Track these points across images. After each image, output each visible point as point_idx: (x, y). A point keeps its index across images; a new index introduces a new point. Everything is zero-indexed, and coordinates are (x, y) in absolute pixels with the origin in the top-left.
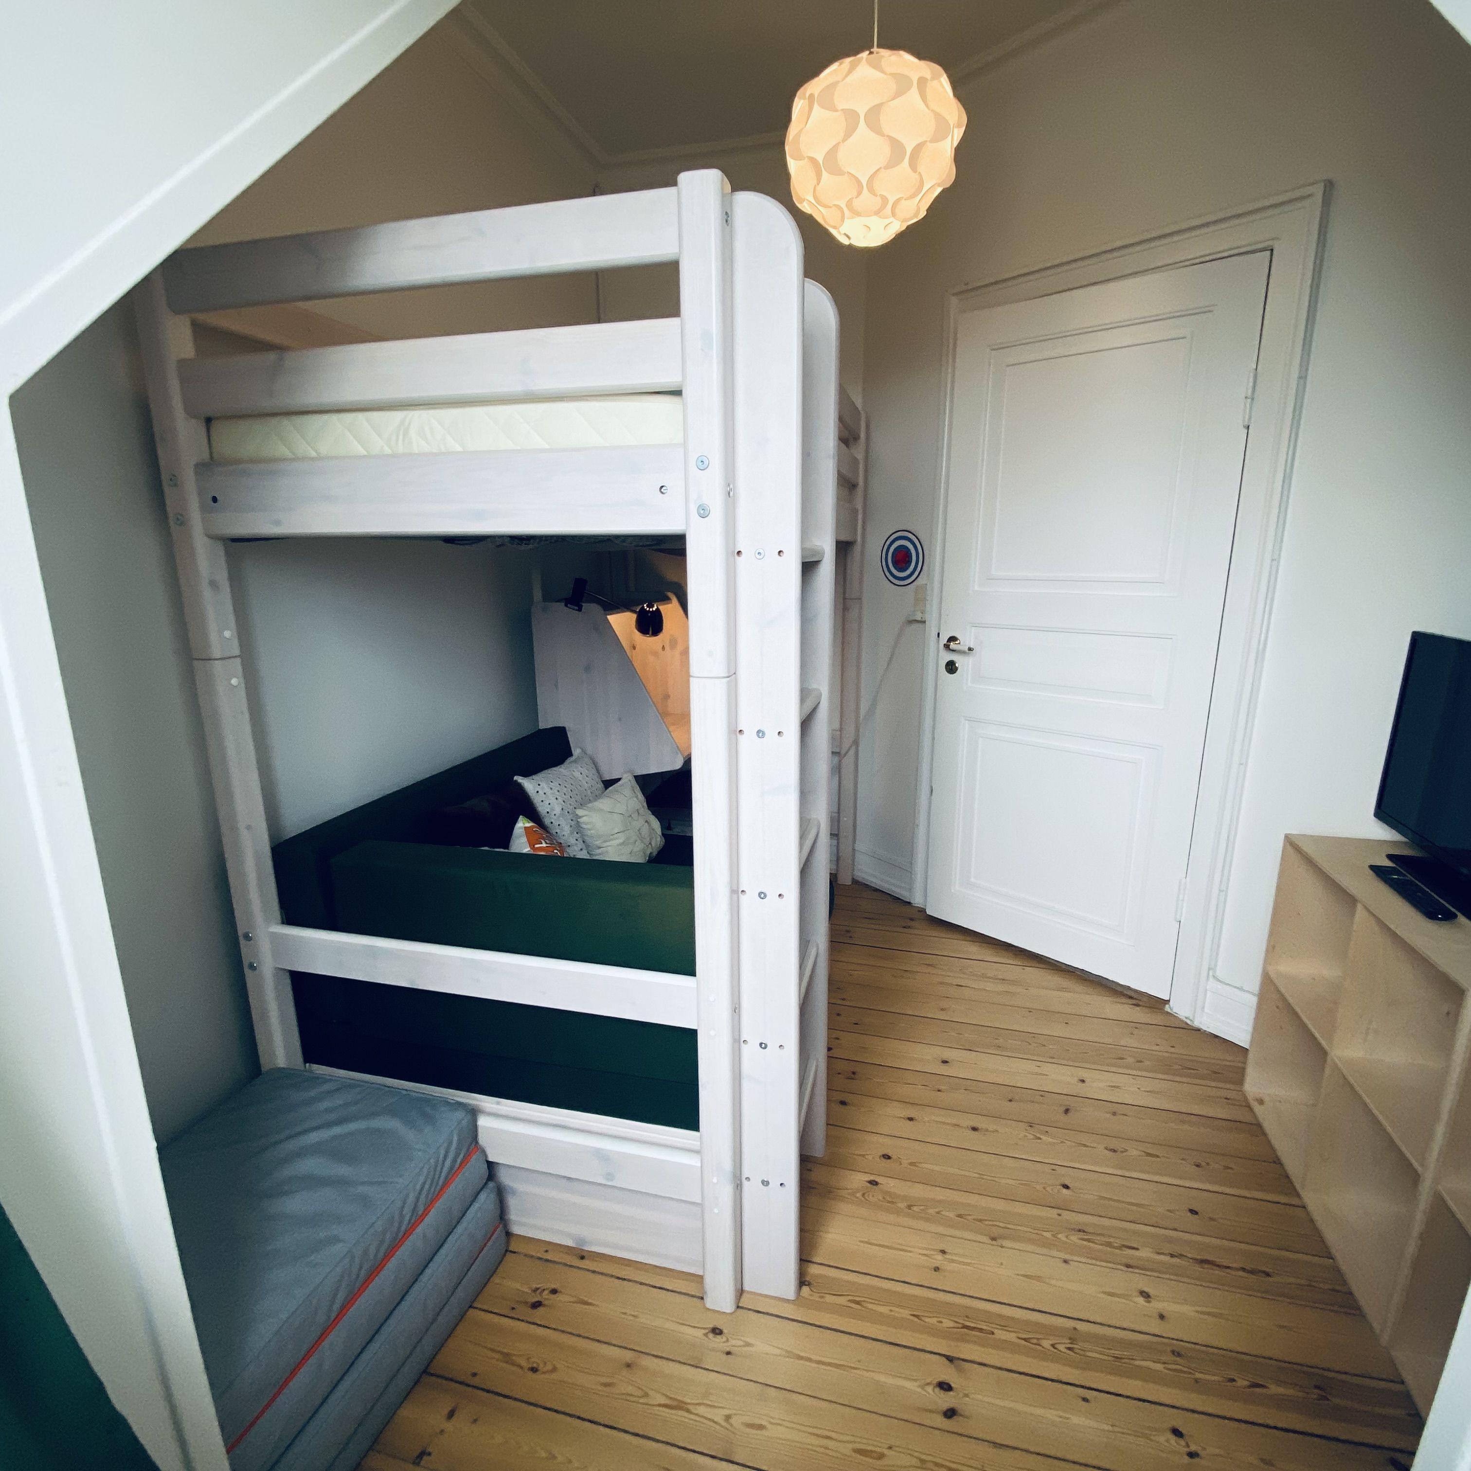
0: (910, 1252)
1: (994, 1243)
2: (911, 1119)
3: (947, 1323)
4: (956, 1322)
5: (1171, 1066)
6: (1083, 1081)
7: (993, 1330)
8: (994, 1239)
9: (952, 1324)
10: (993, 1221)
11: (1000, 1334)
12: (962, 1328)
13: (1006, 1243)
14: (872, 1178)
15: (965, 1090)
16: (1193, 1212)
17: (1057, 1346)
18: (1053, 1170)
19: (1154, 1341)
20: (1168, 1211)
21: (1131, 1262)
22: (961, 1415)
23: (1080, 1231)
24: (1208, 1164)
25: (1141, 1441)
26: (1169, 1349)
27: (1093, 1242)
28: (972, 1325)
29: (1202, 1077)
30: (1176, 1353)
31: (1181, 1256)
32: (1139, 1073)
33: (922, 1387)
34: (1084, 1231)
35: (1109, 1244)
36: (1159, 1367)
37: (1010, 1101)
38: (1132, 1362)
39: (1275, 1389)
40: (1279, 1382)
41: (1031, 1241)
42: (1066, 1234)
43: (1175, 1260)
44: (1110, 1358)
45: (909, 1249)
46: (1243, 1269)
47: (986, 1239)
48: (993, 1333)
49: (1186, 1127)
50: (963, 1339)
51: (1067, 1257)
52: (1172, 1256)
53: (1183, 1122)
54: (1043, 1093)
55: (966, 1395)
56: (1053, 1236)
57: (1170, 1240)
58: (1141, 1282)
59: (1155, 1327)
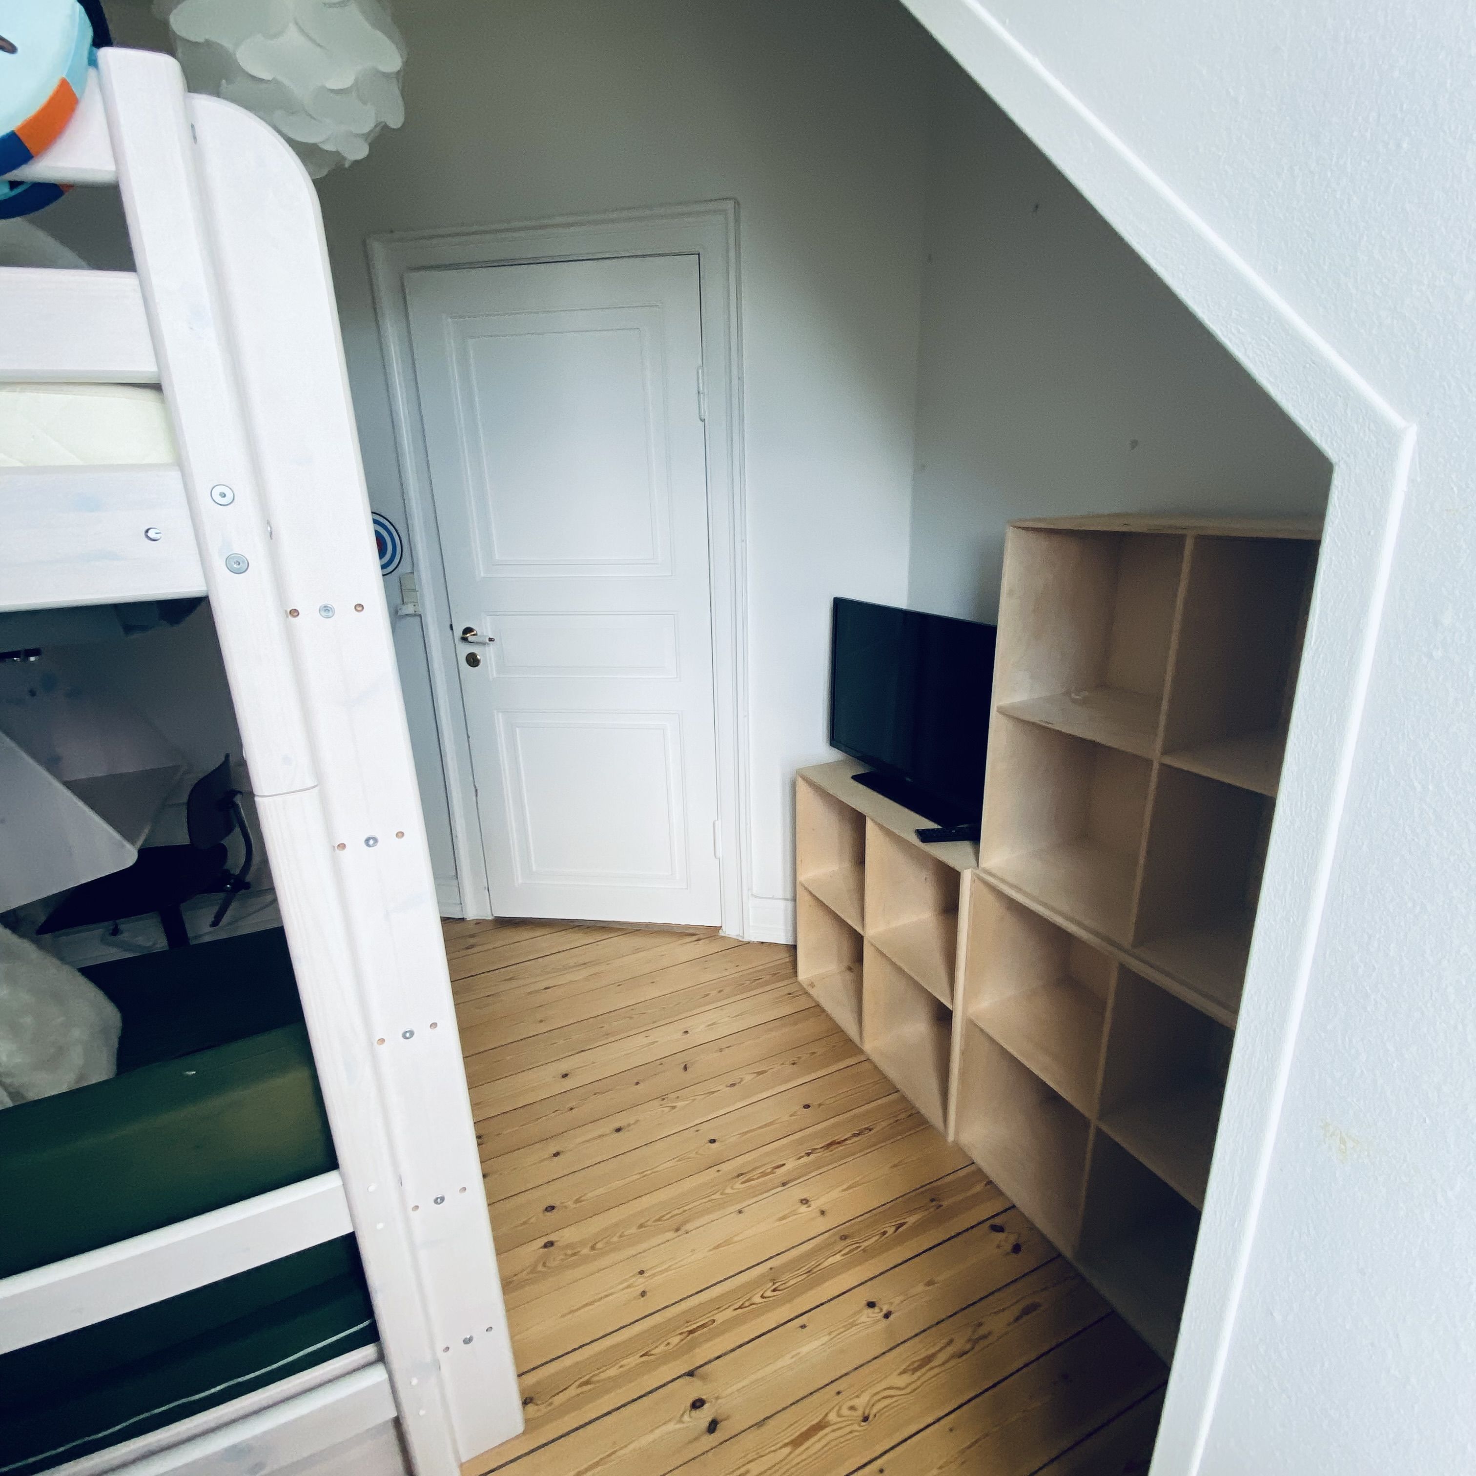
0: (611, 1294)
1: (679, 1233)
2: (557, 1154)
3: (675, 1340)
4: (681, 1334)
5: (743, 984)
6: (686, 1032)
7: (712, 1318)
8: (677, 1230)
9: (679, 1338)
10: (670, 1212)
11: (720, 1318)
12: (688, 1336)
13: (688, 1227)
14: (544, 1240)
15: (595, 1094)
16: (807, 1106)
17: (766, 1295)
18: (697, 1131)
19: (825, 1237)
20: (791, 1116)
21: (784, 1179)
22: (721, 1421)
23: (739, 1176)
24: (799, 1058)
25: (854, 1330)
26: (837, 1237)
27: (753, 1180)
28: (695, 1326)
29: (767, 983)
30: (844, 1238)
31: (814, 1150)
32: (725, 1002)
33: (681, 1421)
34: (742, 1174)
35: (764, 1174)
36: (838, 1257)
37: (637, 1083)
38: (820, 1267)
39: (911, 1220)
40: (911, 1212)
41: (707, 1211)
42: (730, 1185)
43: (812, 1156)
44: (805, 1276)
45: (609, 1292)
46: (855, 1135)
47: (670, 1235)
48: (714, 1321)
49: (774, 1034)
50: (691, 1347)
51: (738, 1207)
52: (808, 1154)
53: (770, 1030)
54: (661, 1061)
55: (717, 1398)
56: (722, 1194)
57: (800, 1142)
58: (797, 1192)
59: (822, 1224)
